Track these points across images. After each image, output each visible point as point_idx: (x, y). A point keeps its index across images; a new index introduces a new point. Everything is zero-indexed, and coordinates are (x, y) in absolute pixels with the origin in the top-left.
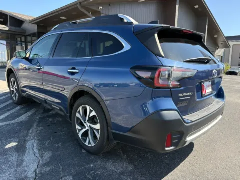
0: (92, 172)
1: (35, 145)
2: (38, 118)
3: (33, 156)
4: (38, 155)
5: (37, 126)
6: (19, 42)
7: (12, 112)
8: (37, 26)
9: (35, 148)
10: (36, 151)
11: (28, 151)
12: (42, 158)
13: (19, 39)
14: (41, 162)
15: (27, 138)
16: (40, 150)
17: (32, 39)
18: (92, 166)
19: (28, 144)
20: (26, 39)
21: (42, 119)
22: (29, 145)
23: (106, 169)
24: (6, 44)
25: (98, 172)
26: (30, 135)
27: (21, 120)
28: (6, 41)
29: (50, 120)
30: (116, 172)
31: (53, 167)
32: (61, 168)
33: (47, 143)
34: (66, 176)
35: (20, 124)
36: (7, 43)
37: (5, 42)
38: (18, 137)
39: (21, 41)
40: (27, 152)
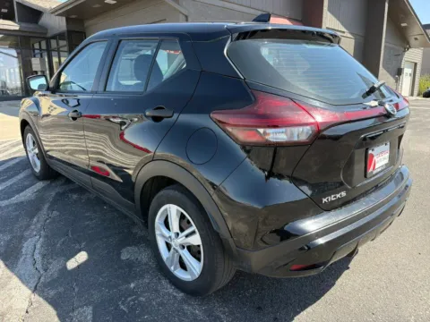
0: (129, 299)
1: (38, 246)
2: (53, 194)
3: (31, 267)
4: (39, 266)
5: (49, 208)
6: (36, 51)
7: (9, 183)
8: (64, 19)
9: (37, 251)
10: (37, 256)
11: (23, 257)
12: (45, 270)
13: (37, 46)
14: (42, 278)
15: (26, 233)
16: (44, 256)
17: (58, 44)
18: (132, 285)
19: (25, 245)
20: (48, 45)
21: (61, 195)
22: (27, 246)
23: (156, 291)
24: (16, 55)
25: (142, 299)
26: (33, 227)
27: (23, 199)
28: (16, 49)
29: (75, 196)
30: (175, 297)
31: (61, 289)
32: (76, 290)
33: (60, 242)
34: (82, 307)
35: (20, 205)
36: (18, 53)
37: (14, 52)
38: (11, 231)
39: (40, 49)
40: (21, 259)
